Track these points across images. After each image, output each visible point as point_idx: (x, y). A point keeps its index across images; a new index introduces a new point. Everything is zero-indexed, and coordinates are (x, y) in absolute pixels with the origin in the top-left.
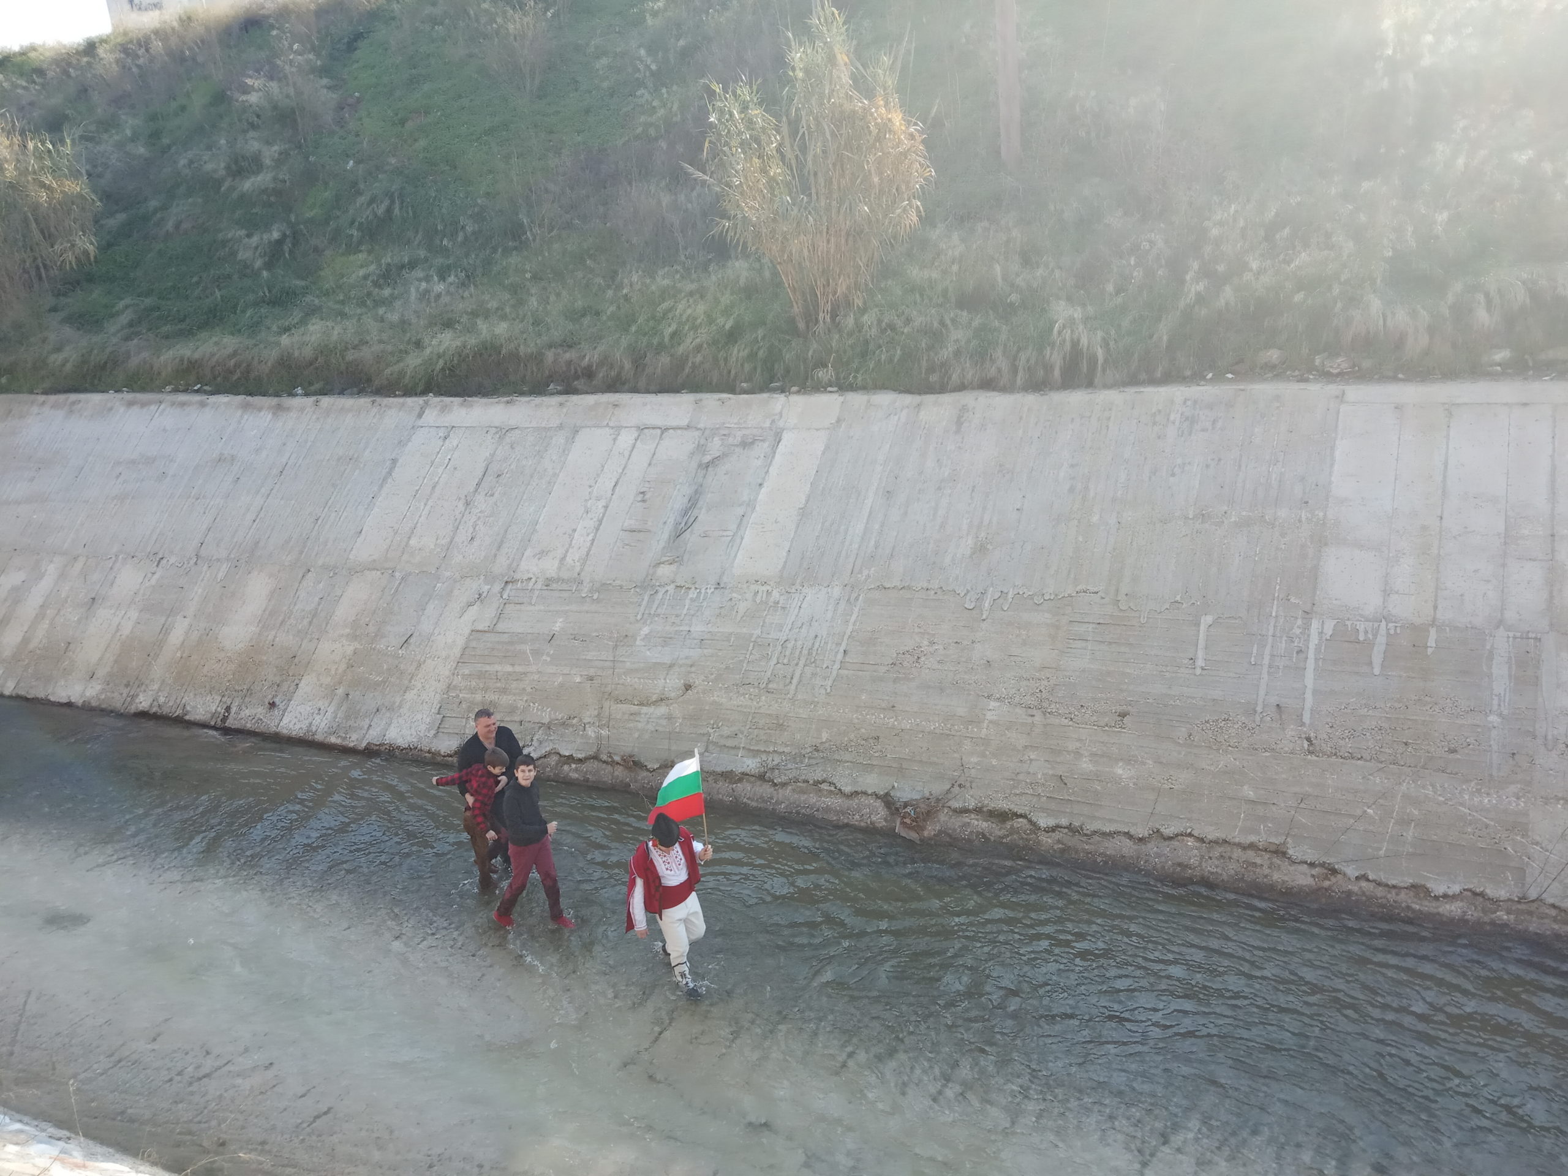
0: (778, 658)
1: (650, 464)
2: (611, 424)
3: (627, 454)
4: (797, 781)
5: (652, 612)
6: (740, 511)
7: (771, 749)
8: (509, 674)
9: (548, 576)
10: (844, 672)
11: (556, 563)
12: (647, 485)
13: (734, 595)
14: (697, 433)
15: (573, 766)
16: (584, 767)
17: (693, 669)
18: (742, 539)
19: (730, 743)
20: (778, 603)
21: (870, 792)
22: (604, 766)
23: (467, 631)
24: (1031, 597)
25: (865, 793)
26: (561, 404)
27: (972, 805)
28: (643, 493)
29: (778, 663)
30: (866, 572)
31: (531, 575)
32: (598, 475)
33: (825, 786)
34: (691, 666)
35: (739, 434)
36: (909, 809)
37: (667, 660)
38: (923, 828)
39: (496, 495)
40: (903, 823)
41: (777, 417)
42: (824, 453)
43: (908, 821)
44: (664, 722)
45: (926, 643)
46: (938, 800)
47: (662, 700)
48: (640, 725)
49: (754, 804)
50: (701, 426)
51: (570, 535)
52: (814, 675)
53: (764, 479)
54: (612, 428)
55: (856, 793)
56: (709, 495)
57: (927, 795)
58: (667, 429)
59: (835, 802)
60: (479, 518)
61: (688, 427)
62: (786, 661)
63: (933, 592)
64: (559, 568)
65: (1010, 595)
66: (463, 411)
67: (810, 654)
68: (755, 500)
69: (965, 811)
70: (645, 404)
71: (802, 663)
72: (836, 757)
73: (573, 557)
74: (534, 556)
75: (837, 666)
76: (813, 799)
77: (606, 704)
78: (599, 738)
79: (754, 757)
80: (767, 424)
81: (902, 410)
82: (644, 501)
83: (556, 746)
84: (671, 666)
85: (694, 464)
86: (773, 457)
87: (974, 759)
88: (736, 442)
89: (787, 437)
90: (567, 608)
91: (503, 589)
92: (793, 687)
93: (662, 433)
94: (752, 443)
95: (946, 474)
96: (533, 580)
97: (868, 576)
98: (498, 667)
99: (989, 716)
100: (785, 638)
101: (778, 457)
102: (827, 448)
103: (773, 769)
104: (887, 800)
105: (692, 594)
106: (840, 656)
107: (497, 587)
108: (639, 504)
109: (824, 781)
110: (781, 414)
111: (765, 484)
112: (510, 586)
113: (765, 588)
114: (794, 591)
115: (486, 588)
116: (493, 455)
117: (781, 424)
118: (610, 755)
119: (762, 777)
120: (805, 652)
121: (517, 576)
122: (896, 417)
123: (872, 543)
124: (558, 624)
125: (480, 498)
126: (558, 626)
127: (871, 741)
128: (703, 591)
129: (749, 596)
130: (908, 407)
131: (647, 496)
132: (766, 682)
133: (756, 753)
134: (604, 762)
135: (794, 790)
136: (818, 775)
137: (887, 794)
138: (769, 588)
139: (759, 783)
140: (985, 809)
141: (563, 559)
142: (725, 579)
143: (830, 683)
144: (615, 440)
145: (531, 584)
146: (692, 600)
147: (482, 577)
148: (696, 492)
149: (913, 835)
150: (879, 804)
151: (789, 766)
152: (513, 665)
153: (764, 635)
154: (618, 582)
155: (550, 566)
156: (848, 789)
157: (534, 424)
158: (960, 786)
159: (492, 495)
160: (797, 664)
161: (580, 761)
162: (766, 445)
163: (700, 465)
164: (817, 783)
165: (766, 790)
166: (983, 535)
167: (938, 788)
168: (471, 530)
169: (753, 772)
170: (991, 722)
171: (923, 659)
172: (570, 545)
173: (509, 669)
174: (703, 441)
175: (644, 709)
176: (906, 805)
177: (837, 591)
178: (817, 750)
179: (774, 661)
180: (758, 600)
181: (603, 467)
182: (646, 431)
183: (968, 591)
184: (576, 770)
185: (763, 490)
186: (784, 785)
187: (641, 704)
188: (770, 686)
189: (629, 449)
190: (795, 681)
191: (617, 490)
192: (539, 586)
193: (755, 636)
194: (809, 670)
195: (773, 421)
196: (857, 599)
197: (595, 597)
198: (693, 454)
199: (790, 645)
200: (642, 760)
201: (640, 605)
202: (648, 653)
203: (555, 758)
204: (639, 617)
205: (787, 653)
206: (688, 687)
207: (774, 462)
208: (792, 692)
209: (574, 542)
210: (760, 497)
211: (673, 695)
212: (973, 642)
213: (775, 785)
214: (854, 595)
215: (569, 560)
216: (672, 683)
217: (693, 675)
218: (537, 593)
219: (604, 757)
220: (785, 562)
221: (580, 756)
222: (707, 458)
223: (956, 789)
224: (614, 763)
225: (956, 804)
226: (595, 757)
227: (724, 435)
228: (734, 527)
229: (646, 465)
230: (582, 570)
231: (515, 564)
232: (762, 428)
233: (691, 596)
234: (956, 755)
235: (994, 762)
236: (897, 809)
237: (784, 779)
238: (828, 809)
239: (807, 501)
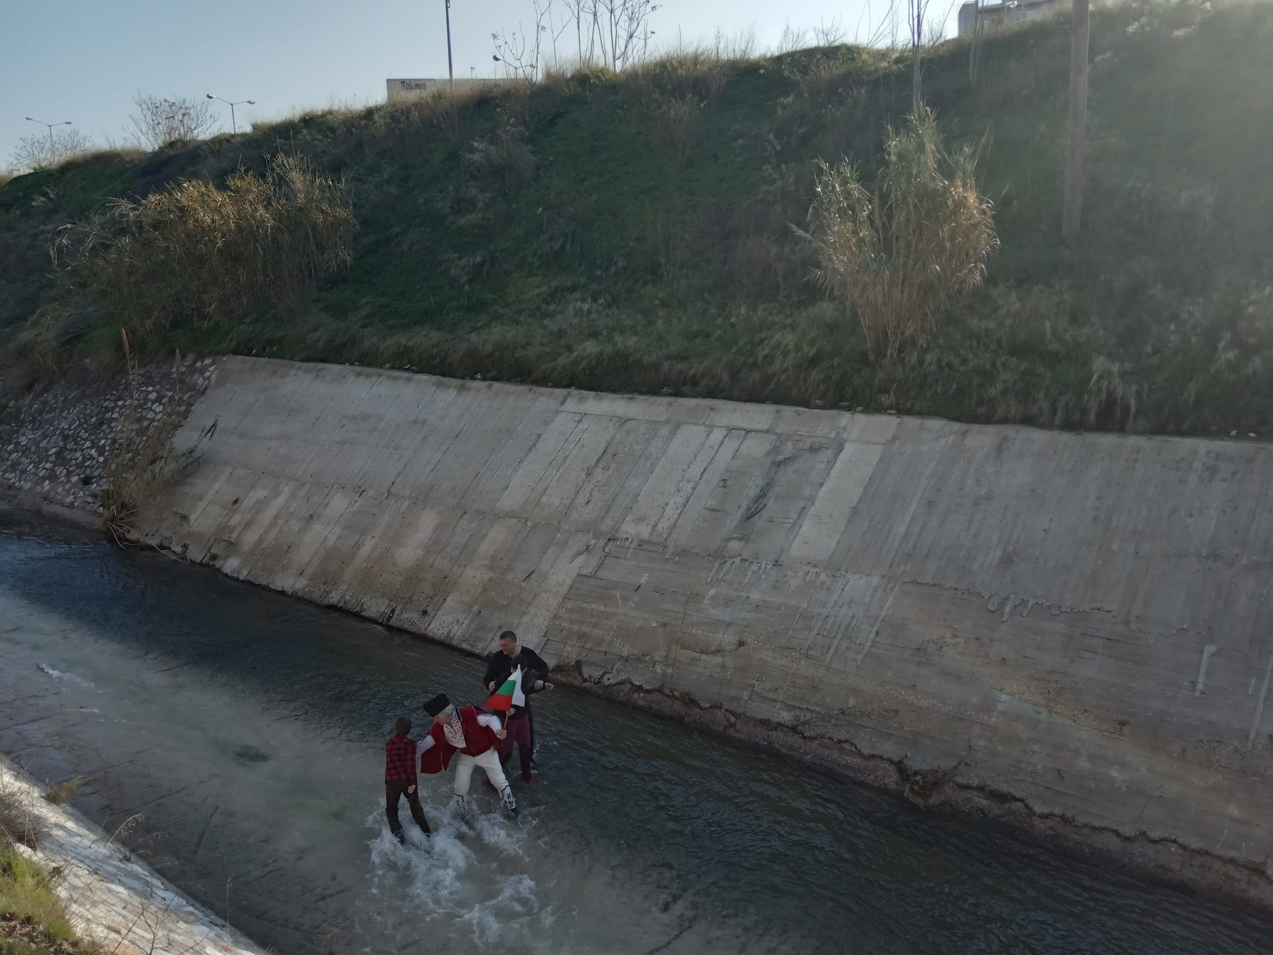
0: (819, 630)
1: (733, 458)
2: (706, 423)
3: (716, 447)
4: (823, 736)
5: (720, 578)
6: (801, 504)
7: (805, 706)
8: (602, 612)
9: (641, 538)
10: (873, 650)
11: (649, 529)
12: (728, 474)
13: (789, 572)
14: (774, 437)
15: (642, 695)
16: (650, 697)
17: (747, 629)
18: (801, 526)
19: (771, 696)
20: (824, 583)
21: (885, 757)
22: (666, 698)
23: (574, 574)
24: (1049, 608)
25: (881, 757)
26: (670, 404)
27: (975, 782)
28: (725, 480)
29: (818, 634)
30: (902, 568)
31: (628, 536)
32: (691, 463)
33: (847, 746)
34: (746, 626)
35: (809, 441)
36: (918, 778)
37: (727, 618)
38: (929, 796)
39: (611, 470)
40: (911, 789)
41: (841, 430)
42: (878, 464)
43: (916, 788)
44: (718, 670)
45: (949, 635)
46: (945, 774)
47: (719, 651)
48: (699, 670)
49: (784, 751)
50: (778, 431)
51: (663, 508)
52: (848, 648)
53: (825, 479)
54: (707, 426)
55: (873, 756)
56: (778, 488)
57: (936, 767)
58: (750, 431)
59: (855, 761)
60: (596, 486)
61: (768, 431)
62: (825, 634)
63: (959, 592)
64: (651, 533)
65: (1030, 604)
66: (595, 403)
67: (846, 630)
68: (816, 496)
69: (968, 787)
70: (735, 410)
71: (839, 637)
72: (859, 722)
73: (664, 525)
74: (633, 521)
75: (869, 644)
76: (835, 755)
77: (674, 648)
78: (664, 675)
79: (789, 711)
80: (833, 435)
81: (950, 435)
82: (724, 487)
83: (631, 676)
84: (729, 624)
85: (769, 462)
86: (835, 463)
87: (982, 743)
88: (805, 447)
89: (848, 447)
90: (653, 566)
91: (606, 544)
92: (829, 656)
93: (746, 434)
94: (819, 449)
95: (983, 492)
96: (630, 540)
97: (904, 572)
98: (594, 606)
99: (1000, 707)
100: (827, 614)
101: (839, 463)
102: (881, 459)
103: (804, 724)
104: (900, 767)
105: (754, 567)
106: (872, 636)
107: (601, 543)
108: (720, 489)
109: (846, 741)
110: (845, 428)
111: (825, 484)
112: (611, 543)
113: (815, 570)
114: (839, 575)
115: (593, 542)
116: (612, 438)
117: (845, 436)
118: (672, 690)
119: (794, 729)
120: (843, 628)
121: (618, 536)
122: (944, 440)
123: (911, 543)
124: (645, 578)
125: (598, 471)
126: (644, 579)
127: (892, 713)
128: (763, 566)
129: (801, 574)
130: (955, 433)
131: (729, 483)
132: (806, 647)
133: (792, 708)
134: (667, 696)
135: (819, 745)
136: (841, 735)
137: (901, 762)
138: (818, 570)
139: (791, 733)
140: (986, 789)
141: (655, 526)
142: (783, 558)
143: (860, 657)
144: (708, 436)
145: (628, 543)
146: (754, 572)
147: (591, 533)
148: (768, 484)
149: (919, 801)
150: (892, 768)
151: (818, 723)
152: (606, 606)
153: (809, 609)
154: (696, 550)
155: (644, 531)
156: (866, 751)
157: (647, 417)
158: (966, 764)
159: (608, 469)
160: (835, 637)
161: (647, 691)
162: (830, 452)
163: (773, 463)
164: (840, 742)
165: (796, 740)
166: (1010, 548)
167: (946, 764)
168: (588, 495)
169: (787, 724)
170: (1001, 712)
171: (945, 648)
172: (662, 515)
173: (602, 608)
174: (778, 444)
175: (704, 657)
176: (916, 773)
177: (875, 580)
178: (843, 714)
179: (815, 632)
180: (808, 578)
181: (696, 456)
182: (734, 431)
183: (992, 596)
184: (643, 699)
185: (824, 489)
186: (812, 739)
187: (702, 652)
188: (810, 652)
189: (718, 444)
190: (831, 652)
191: (704, 476)
192: (634, 545)
193: (802, 609)
194: (844, 644)
195: (838, 434)
196: (892, 589)
197: (676, 560)
198: (769, 453)
199: (830, 620)
200: (697, 699)
201: (710, 571)
202: (712, 611)
203: (628, 686)
204: (709, 580)
205: (828, 626)
206: (741, 644)
207: (835, 467)
208: (827, 660)
209: (665, 513)
210: (820, 494)
211: (728, 648)
212: (992, 640)
213: (804, 737)
214: (890, 586)
215: (659, 527)
216: (728, 638)
217: (746, 634)
218: (631, 550)
219: (667, 692)
220: (835, 550)
221: (648, 687)
222: (781, 458)
223: (962, 767)
224: (673, 698)
225: (960, 780)
226: (660, 690)
227: (796, 440)
228: (795, 516)
229: (730, 458)
230: (669, 536)
231: (617, 526)
232: (828, 438)
234: (965, 737)
235: (1000, 748)
236: (908, 776)
237: (812, 733)
238: (847, 766)
239: (859, 502)
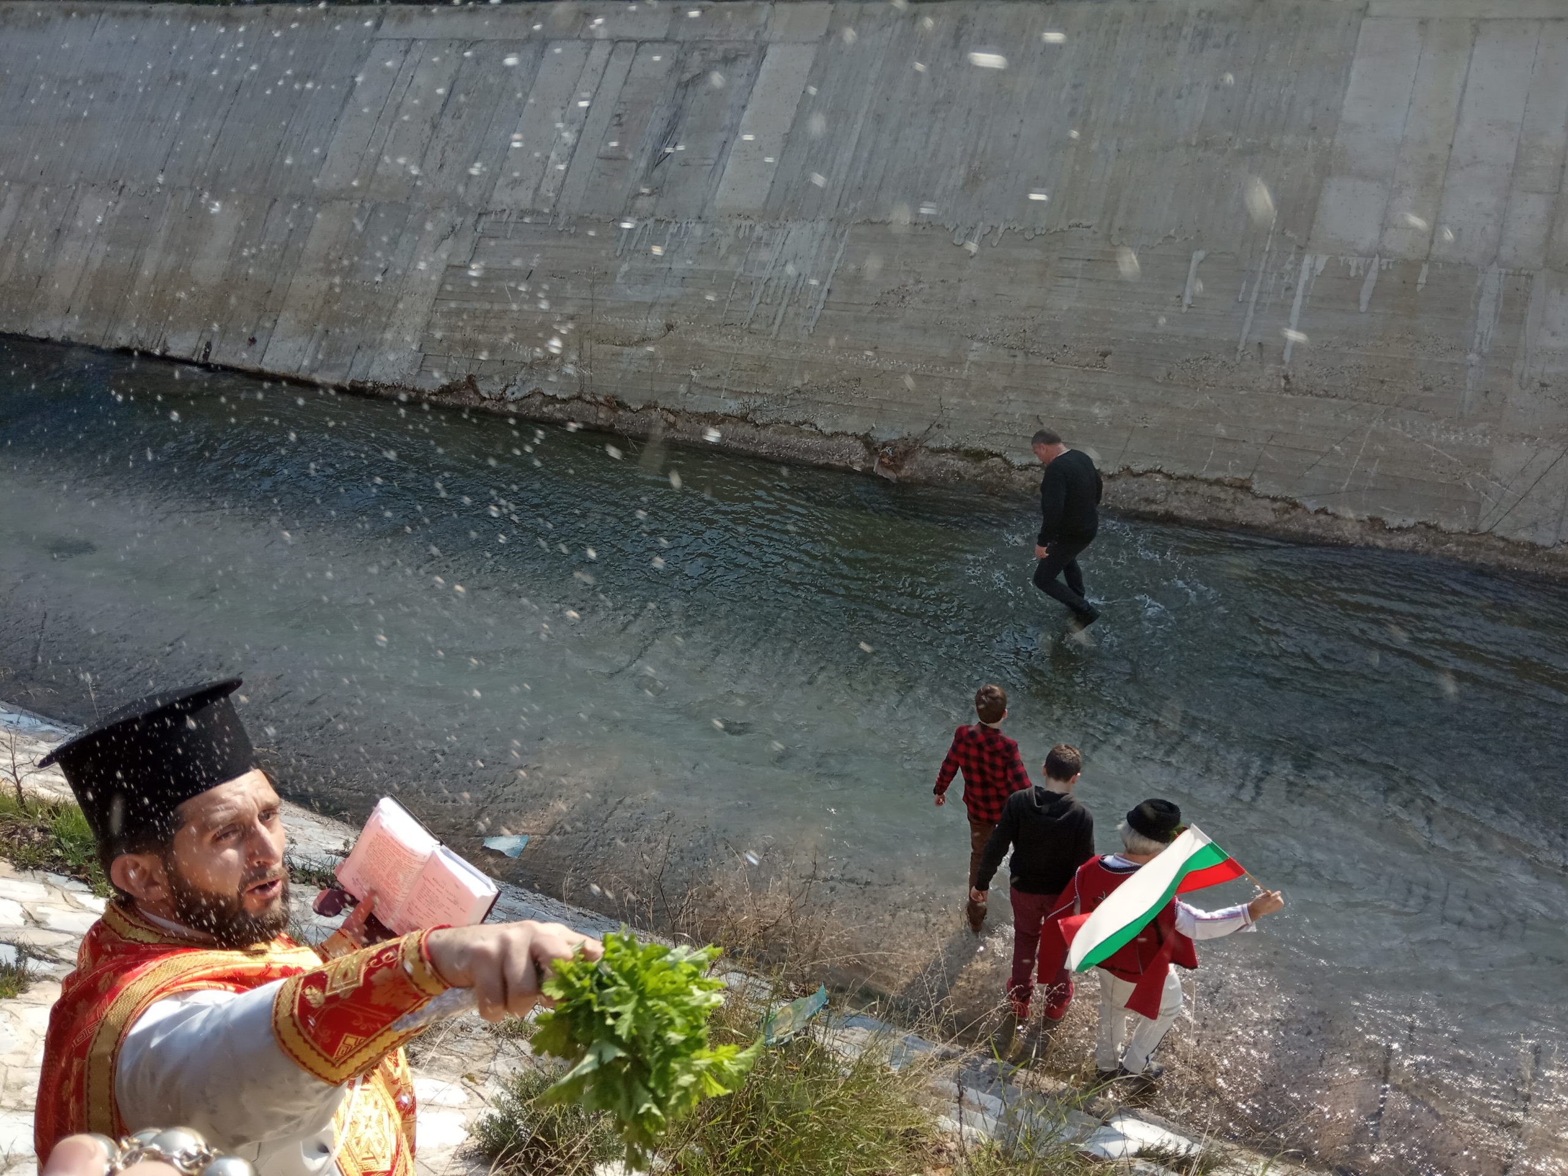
0: (761, 298)
1: (625, 83)
2: (583, 36)
3: (600, 70)
4: (778, 422)
5: (632, 248)
6: (722, 136)
7: (753, 391)
8: (488, 312)
9: (522, 207)
10: (825, 312)
11: (530, 193)
12: (622, 106)
13: (716, 230)
14: (675, 47)
15: (558, 406)
16: (568, 408)
17: (675, 309)
18: (724, 168)
19: (713, 384)
20: (761, 238)
21: (850, 433)
22: (588, 406)
23: (442, 267)
24: (1022, 232)
25: (845, 434)
26: (528, 13)
27: (949, 444)
28: (619, 115)
29: (761, 302)
30: (852, 205)
31: (504, 207)
32: (571, 96)
33: (805, 427)
34: (673, 305)
35: (721, 48)
36: (887, 450)
37: (648, 299)
38: (900, 468)
39: (464, 116)
40: (881, 463)
41: (761, 29)
42: (811, 71)
43: (886, 460)
44: (647, 363)
45: (911, 281)
46: (916, 441)
47: (644, 340)
48: (623, 366)
49: (734, 444)
50: (680, 38)
51: (543, 163)
52: (797, 315)
53: (747, 100)
54: (584, 40)
55: (837, 434)
56: (690, 118)
57: (905, 435)
58: (643, 42)
59: (816, 443)
60: (447, 143)
61: (666, 40)
62: (769, 301)
63: (921, 228)
64: (534, 200)
65: (1001, 230)
66: (424, 22)
67: (793, 293)
68: (738, 124)
69: (942, 450)
70: (618, 13)
71: (784, 304)
72: (818, 398)
73: (548, 190)
74: (507, 186)
75: (820, 306)
76: (793, 439)
77: (586, 344)
78: (582, 378)
79: (736, 398)
80: (751, 37)
81: (897, 20)
82: (620, 125)
83: (540, 386)
84: (652, 305)
85: (673, 83)
86: (757, 75)
87: (954, 400)
88: (717, 57)
89: (771, 51)
90: (544, 243)
91: (477, 222)
92: (776, 327)
93: (638, 47)
94: (735, 59)
95: (941, 95)
96: (507, 212)
97: (855, 210)
98: (477, 305)
99: (972, 357)
100: (768, 276)
101: (762, 75)
102: (815, 64)
103: (754, 411)
104: (867, 441)
105: (673, 229)
106: (824, 295)
107: (470, 220)
108: (615, 128)
109: (805, 423)
110: (766, 25)
111: (749, 106)
112: (484, 218)
113: (748, 223)
114: (777, 225)
115: (459, 220)
116: (458, 71)
117: (766, 36)
118: (594, 395)
119: (744, 419)
120: (788, 291)
121: (491, 208)
122: (890, 29)
123: (860, 173)
124: (535, 260)
125: (446, 120)
126: (534, 263)
127: (853, 383)
128: (684, 225)
129: (731, 231)
130: (903, 17)
131: (624, 119)
132: (748, 321)
133: (738, 395)
134: (588, 402)
135: (775, 431)
136: (800, 416)
137: (867, 435)
138: (751, 222)
139: (741, 424)
140: (962, 449)
141: (537, 190)
142: (706, 212)
143: (812, 323)
144: (587, 54)
145: (505, 217)
146: (673, 235)
147: (455, 209)
148: (675, 115)
149: (890, 475)
150: (858, 443)
151: (771, 408)
152: (491, 302)
153: (747, 273)
154: (595, 216)
155: (524, 197)
156: (828, 430)
157: (500, 36)
158: (938, 426)
159: (459, 117)
160: (780, 304)
161: (564, 401)
162: (749, 61)
163: (679, 84)
164: (798, 424)
165: (747, 430)
166: (976, 164)
167: (917, 429)
168: (440, 156)
169: (735, 413)
170: (972, 363)
171: (908, 298)
172: (544, 173)
173: (487, 306)
174: (681, 56)
175: (627, 350)
176: (884, 445)
177: (821, 226)
178: (799, 392)
179: (757, 300)
180: (741, 235)
181: (575, 85)
182: (621, 44)
183: (957, 226)
184: (560, 410)
185: (746, 113)
186: (765, 426)
187: (623, 345)
188: (753, 326)
189: (603, 65)
190: (778, 322)
191: (591, 113)
192: (514, 218)
193: (737, 274)
194: (791, 311)
195: (758, 33)
196: (842, 234)
197: (572, 231)
198: (671, 71)
199: (773, 284)
200: (626, 401)
201: (618, 241)
202: (628, 291)
203: (539, 398)
204: (618, 254)
205: (771, 292)
206: (670, 327)
207: (758, 81)
208: (774, 333)
209: (548, 170)
210: (743, 121)
211: (655, 335)
212: (960, 280)
213: (757, 426)
214: (839, 231)
215: (543, 190)
216: (654, 323)
217: (675, 315)
218: (512, 226)
219: (588, 398)
220: (769, 195)
221: (565, 396)
222: (687, 76)
223: (934, 430)
224: (598, 404)
225: (933, 444)
226: (579, 398)
227: (705, 49)
228: (715, 155)
229: (621, 84)
230: (558, 201)
231: (487, 194)
232: (746, 42)
233: (671, 230)
234: (936, 396)
235: (973, 403)
236: (876, 449)
237: (765, 420)
238: (808, 450)
239: (793, 126)
